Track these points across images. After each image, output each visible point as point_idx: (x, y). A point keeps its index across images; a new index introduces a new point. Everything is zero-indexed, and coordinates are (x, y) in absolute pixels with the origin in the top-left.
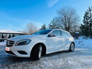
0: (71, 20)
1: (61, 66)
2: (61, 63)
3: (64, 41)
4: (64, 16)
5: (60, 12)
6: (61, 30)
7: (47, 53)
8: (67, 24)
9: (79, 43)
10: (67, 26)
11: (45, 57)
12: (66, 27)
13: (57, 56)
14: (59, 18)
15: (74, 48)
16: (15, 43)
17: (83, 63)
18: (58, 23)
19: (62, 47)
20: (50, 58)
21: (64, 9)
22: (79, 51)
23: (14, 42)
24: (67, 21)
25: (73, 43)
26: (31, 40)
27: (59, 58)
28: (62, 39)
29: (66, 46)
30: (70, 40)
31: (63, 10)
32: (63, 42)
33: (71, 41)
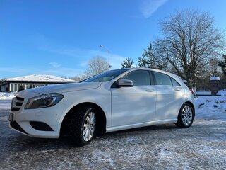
0: (199, 47)
1: (134, 163)
2: (138, 157)
3: (159, 98)
4: (179, 37)
5: (167, 28)
6: (152, 72)
7: (108, 129)
8: (188, 56)
9: (215, 106)
10: (189, 61)
11: (104, 139)
12: (185, 63)
13: (138, 137)
14: (167, 42)
15: (191, 119)
16: (24, 103)
17: (200, 159)
18: (164, 55)
19: (155, 115)
20: (117, 142)
21: (179, 17)
22: (208, 126)
23: (23, 99)
24: (187, 48)
25: (189, 104)
26: (63, 96)
27: (141, 143)
28: (154, 93)
29: (167, 113)
30: (177, 98)
31: (177, 20)
32: (157, 103)
33: (181, 99)
